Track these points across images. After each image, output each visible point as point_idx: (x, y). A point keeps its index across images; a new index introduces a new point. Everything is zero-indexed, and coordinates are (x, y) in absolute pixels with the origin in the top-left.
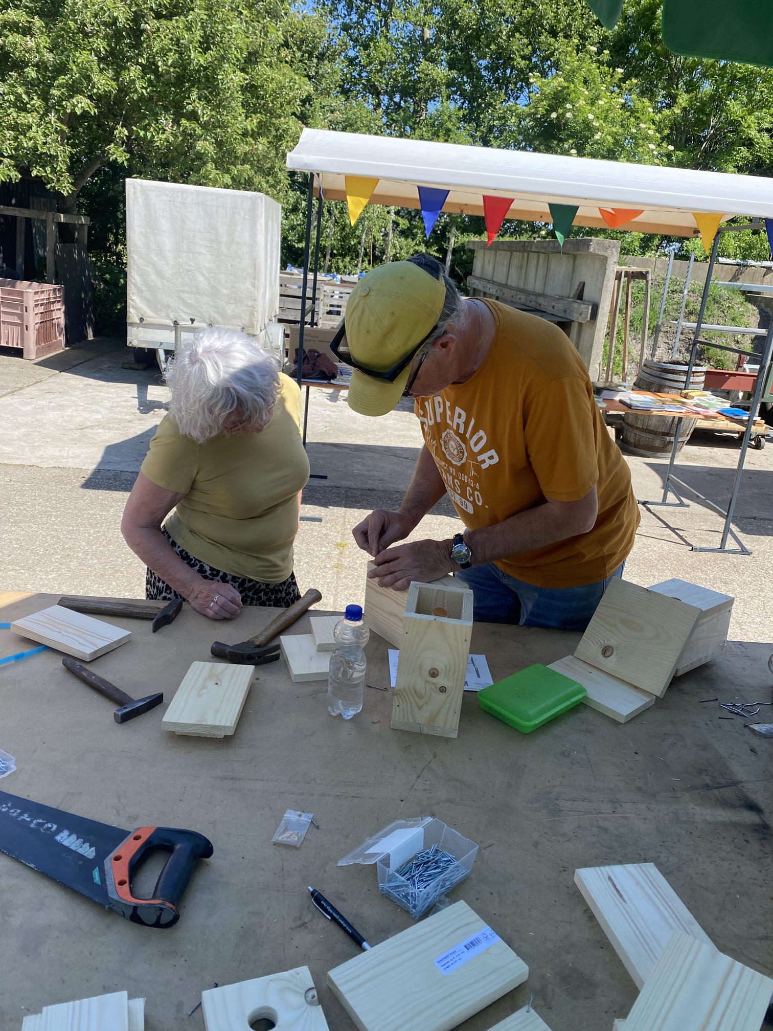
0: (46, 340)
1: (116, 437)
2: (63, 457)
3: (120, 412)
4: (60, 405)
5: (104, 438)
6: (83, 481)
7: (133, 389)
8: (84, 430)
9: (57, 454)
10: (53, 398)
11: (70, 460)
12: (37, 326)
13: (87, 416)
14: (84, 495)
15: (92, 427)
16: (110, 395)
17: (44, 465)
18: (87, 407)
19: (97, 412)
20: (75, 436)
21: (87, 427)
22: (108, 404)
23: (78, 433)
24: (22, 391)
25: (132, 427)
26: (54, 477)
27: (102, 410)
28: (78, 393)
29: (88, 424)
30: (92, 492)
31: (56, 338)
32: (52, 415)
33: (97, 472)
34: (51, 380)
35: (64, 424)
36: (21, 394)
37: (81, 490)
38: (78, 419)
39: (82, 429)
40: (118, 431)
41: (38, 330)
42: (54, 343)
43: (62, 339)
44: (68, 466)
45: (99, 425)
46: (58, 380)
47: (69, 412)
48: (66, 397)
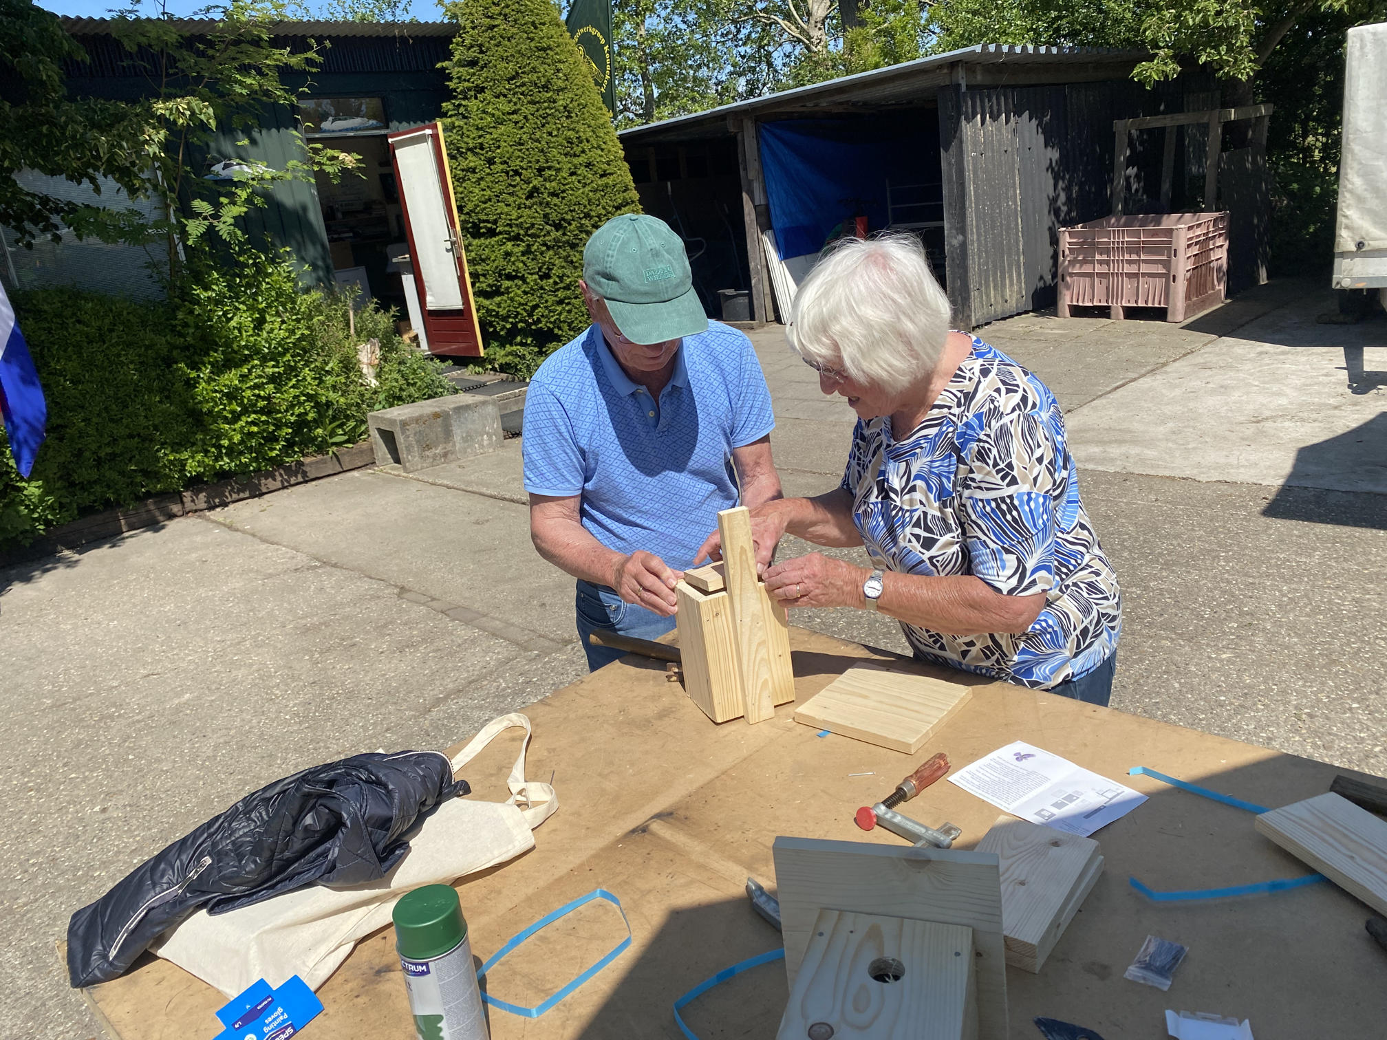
0: (1198, 294)
1: (1315, 434)
2: (1232, 466)
3: (1319, 393)
4: (1222, 387)
5: (1294, 435)
6: (1264, 504)
7: (1337, 355)
8: (1262, 424)
9: (1222, 461)
10: (1211, 376)
11: (1242, 470)
12: (1188, 274)
13: (1265, 402)
14: (1269, 528)
15: (1273, 418)
16: (1301, 367)
17: (1203, 478)
18: (1264, 388)
19: (1279, 394)
20: (1249, 433)
21: (1266, 419)
22: (1297, 382)
23: (1252, 428)
24: (1167, 369)
25: (1339, 417)
26: (1219, 496)
27: (1288, 391)
28: (1248, 366)
29: (1267, 414)
30: (1279, 524)
31: (1213, 288)
32: (1212, 401)
33: (1286, 490)
34: (1207, 349)
35: (1230, 414)
36: (1166, 372)
37: (1263, 519)
38: (1251, 407)
39: (1258, 422)
40: (1316, 424)
41: (1189, 280)
42: (1210, 295)
43: (1221, 288)
44: (1239, 479)
45: (1284, 415)
46: (1217, 349)
47: (1236, 396)
48: (1231, 374)
